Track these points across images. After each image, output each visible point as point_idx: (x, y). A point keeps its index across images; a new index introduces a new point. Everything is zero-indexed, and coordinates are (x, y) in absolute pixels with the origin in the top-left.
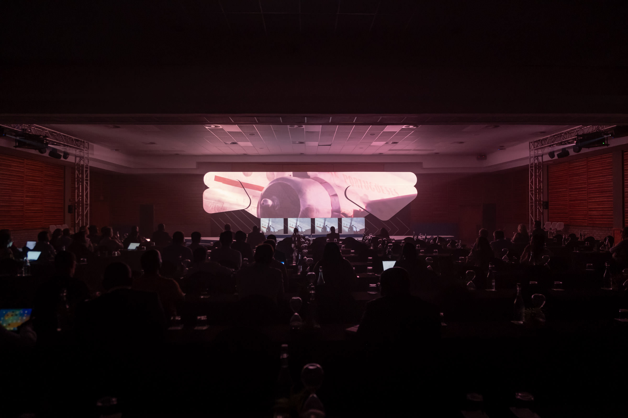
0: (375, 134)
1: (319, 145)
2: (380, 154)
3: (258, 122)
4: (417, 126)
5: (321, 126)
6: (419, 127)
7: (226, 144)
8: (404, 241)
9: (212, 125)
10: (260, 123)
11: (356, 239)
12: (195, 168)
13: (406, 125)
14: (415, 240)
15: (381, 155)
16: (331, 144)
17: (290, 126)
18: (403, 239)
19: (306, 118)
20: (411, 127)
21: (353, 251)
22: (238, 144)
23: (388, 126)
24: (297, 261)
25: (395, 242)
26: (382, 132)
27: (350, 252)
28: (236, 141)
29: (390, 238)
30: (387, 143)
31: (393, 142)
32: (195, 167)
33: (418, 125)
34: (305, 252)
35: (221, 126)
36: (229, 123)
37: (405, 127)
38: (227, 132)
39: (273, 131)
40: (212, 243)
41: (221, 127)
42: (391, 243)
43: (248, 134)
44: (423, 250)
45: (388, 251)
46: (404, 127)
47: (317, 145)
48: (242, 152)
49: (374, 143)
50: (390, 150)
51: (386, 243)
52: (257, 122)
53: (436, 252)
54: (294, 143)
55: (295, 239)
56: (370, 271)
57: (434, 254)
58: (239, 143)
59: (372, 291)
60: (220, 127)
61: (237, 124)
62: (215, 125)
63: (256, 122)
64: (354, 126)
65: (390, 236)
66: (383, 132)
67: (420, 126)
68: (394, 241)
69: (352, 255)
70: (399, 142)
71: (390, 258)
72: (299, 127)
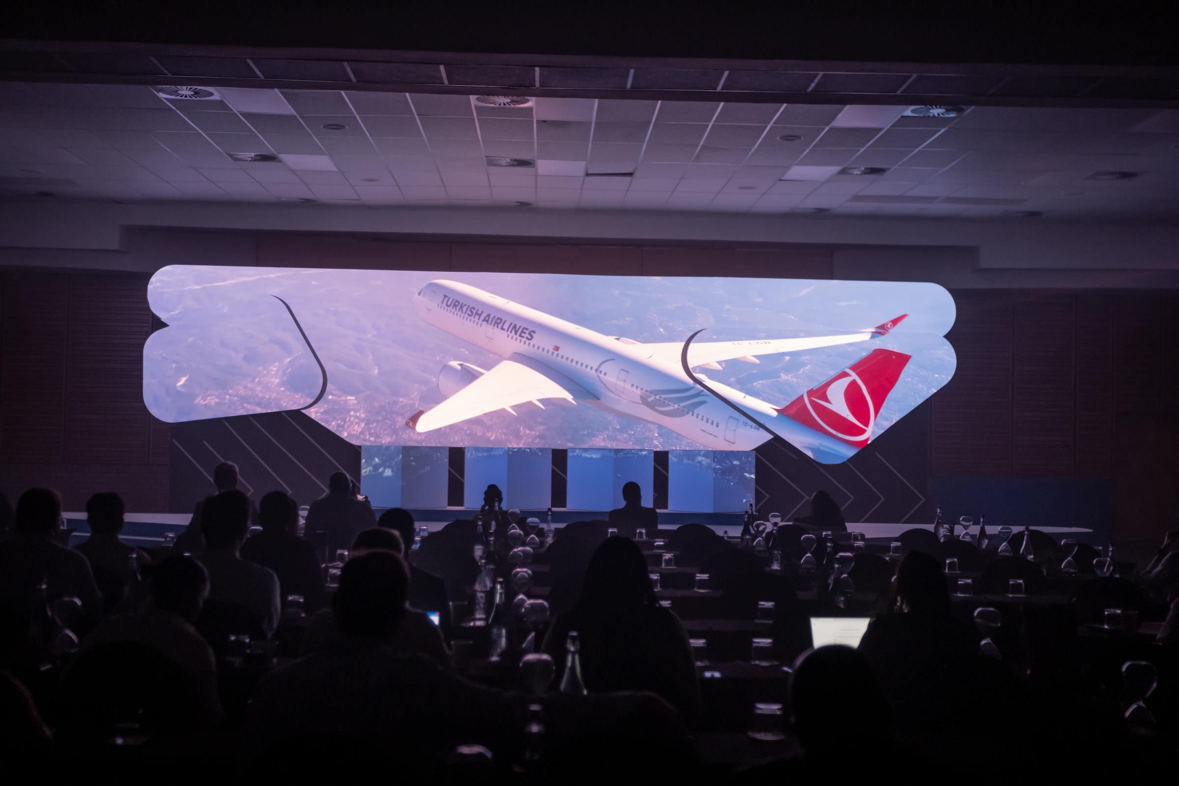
0: (798, 137)
1: (587, 175)
2: (820, 211)
3: (358, 81)
4: (960, 111)
5: (597, 101)
6: (968, 111)
7: (236, 159)
8: (899, 544)
9: (184, 88)
10: (365, 83)
11: (719, 530)
12: (116, 247)
13: (918, 107)
14: (942, 540)
15: (820, 214)
16: (635, 170)
17: (477, 99)
18: (897, 535)
19: (537, 69)
20: (936, 111)
21: (705, 576)
22: (280, 161)
23: (848, 107)
24: (487, 612)
25: (866, 546)
26: (827, 128)
27: (691, 582)
28: (272, 151)
29: (849, 530)
30: (843, 172)
31: (866, 169)
32: (113, 243)
33: (963, 107)
34: (523, 578)
35: (216, 89)
36: (246, 81)
37: (913, 111)
38: (242, 114)
39: (417, 117)
40: (171, 535)
41: (216, 97)
42: (850, 548)
43: (322, 127)
44: (968, 578)
45: (835, 580)
46: (908, 111)
47: (582, 173)
48: (295, 191)
49: (797, 172)
50: (857, 198)
51: (829, 549)
52: (354, 79)
53: (1017, 588)
54: (491, 162)
55: (486, 526)
56: (763, 653)
57: (1010, 596)
58: (283, 157)
59: (766, 730)
60: (212, 94)
61: (278, 88)
62: (194, 87)
63: (351, 81)
64: (722, 104)
65: (847, 524)
66: (830, 129)
67: (970, 110)
68: (860, 543)
69: (702, 591)
70: (890, 169)
71: (842, 606)
72: (513, 102)
